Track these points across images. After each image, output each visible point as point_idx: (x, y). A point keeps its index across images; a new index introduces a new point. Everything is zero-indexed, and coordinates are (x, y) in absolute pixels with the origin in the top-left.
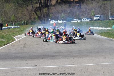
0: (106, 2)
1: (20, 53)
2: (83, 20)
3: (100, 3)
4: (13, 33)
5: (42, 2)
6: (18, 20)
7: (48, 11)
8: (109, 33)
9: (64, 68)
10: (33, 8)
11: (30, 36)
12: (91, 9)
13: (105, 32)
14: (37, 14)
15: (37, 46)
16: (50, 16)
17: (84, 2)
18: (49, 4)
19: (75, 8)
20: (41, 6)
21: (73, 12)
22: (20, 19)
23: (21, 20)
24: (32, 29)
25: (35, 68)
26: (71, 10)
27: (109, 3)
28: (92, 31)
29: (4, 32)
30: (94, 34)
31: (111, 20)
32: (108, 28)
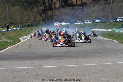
0: (107, 5)
1: (25, 53)
2: (85, 22)
3: (102, 6)
4: (19, 35)
5: (47, 5)
6: (24, 22)
7: (52, 13)
8: (110, 35)
9: (67, 68)
10: (38, 10)
11: (36, 38)
12: (94, 12)
13: (107, 33)
14: (41, 17)
15: (41, 46)
16: (54, 18)
17: (87, 5)
18: (53, 7)
19: (77, 11)
20: (45, 9)
21: (76, 15)
22: (25, 21)
23: (27, 22)
24: (38, 31)
25: (40, 68)
26: (74, 13)
27: (110, 6)
28: (95, 33)
29: (10, 34)
30: (97, 36)
31: (112, 22)
32: (109, 30)
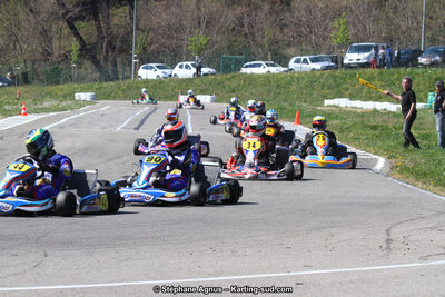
2: (292, 64)
10: (60, 2)
31: (424, 66)
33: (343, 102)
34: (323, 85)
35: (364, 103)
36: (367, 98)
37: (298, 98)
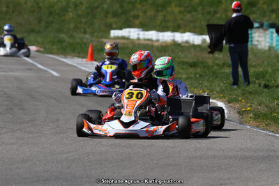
33: (133, 33)
34: (107, 13)
35: (161, 34)
36: (162, 28)
37: (76, 28)
